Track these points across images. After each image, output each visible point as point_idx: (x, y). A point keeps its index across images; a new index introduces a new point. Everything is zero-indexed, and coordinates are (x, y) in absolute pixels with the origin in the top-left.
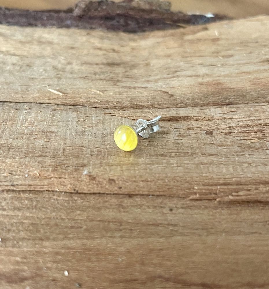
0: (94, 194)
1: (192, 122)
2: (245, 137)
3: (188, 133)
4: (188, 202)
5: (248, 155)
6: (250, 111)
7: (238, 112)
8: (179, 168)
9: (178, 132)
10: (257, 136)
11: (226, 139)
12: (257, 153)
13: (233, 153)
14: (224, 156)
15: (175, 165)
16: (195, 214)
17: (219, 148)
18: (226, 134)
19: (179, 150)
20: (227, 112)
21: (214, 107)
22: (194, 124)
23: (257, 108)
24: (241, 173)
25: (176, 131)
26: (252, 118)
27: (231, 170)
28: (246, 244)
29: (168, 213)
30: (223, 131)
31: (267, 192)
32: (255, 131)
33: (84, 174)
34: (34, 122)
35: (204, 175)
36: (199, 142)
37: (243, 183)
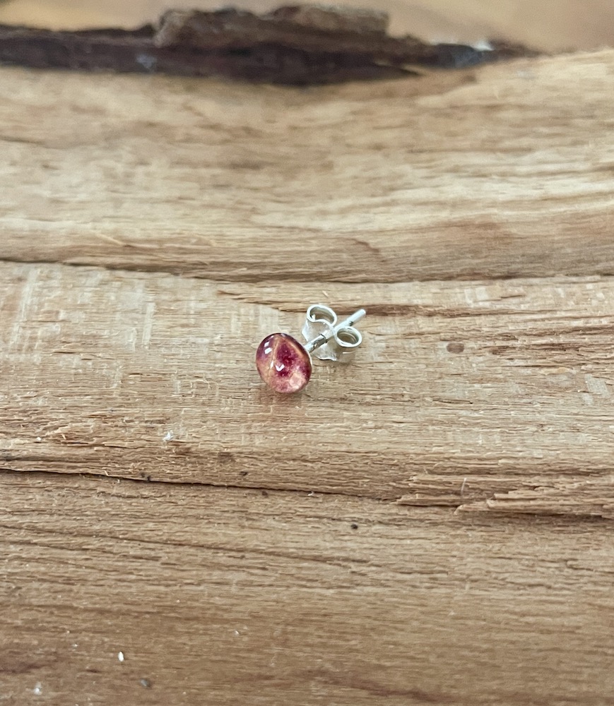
0: (187, 485)
1: (418, 319)
2: (538, 361)
3: (407, 346)
4: (394, 511)
5: (539, 405)
6: (556, 295)
7: (528, 299)
8: (380, 430)
9: (384, 344)
10: (566, 357)
11: (493, 365)
12: (561, 401)
13: (507, 399)
14: (483, 406)
15: (371, 424)
16: (409, 537)
17: (473, 386)
18: (494, 352)
19: (382, 387)
20: (502, 297)
21: (473, 283)
22: (423, 324)
23: (575, 288)
24: (518, 449)
25: (380, 341)
26: (559, 314)
27: (497, 439)
28: (517, 610)
29: (349, 534)
30: (488, 344)
31: (574, 494)
32: (562, 347)
33: (164, 439)
34: (58, 313)
35: (435, 449)
36: (431, 370)
37: (520, 472)
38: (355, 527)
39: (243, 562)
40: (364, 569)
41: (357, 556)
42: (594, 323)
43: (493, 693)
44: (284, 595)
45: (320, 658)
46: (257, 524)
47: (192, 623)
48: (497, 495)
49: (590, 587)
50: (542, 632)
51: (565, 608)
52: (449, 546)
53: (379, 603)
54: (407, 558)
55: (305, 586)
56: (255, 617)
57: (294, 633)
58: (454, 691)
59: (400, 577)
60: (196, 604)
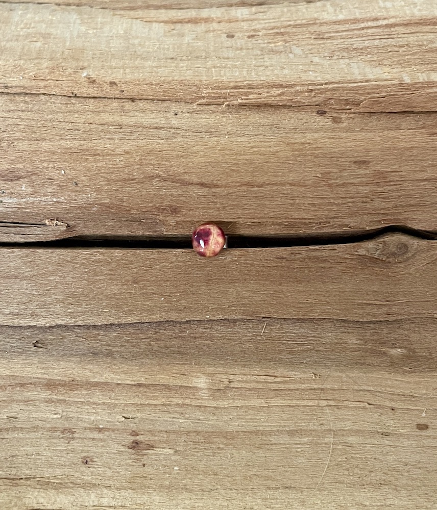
0: (94, 98)
1: (213, 24)
2: (270, 40)
3: (206, 36)
4: (195, 107)
5: (267, 59)
6: (282, 11)
7: (268, 13)
8: (188, 71)
10: (284, 38)
11: (248, 43)
12: (279, 57)
13: (252, 57)
14: (241, 60)
15: (185, 68)
16: (201, 118)
17: (237, 52)
18: (249, 37)
19: (192, 53)
20: (255, 13)
21: (243, 7)
22: (215, 25)
23: (293, 9)
24: (254, 77)
25: (193, 34)
26: (282, 19)
27: (245, 73)
28: (249, 145)
29: (172, 118)
30: (246, 34)
31: (279, 95)
32: (282, 34)
33: (83, 76)
34: (30, 24)
35: (214, 78)
36: (216, 45)
37: (255, 87)
38: (176, 114)
39: (121, 130)
40: (179, 131)
41: (176, 126)
42: (299, 22)
43: (238, 182)
44: (140, 143)
45: (158, 170)
46: (128, 114)
47: (96, 156)
48: (243, 97)
49: (284, 134)
50: (260, 154)
51: (272, 143)
52: (220, 121)
53: (186, 145)
54: (200, 126)
55: (150, 139)
56: (127, 153)
57: (145, 159)
58: (219, 182)
59: (196, 134)
60: (98, 148)
